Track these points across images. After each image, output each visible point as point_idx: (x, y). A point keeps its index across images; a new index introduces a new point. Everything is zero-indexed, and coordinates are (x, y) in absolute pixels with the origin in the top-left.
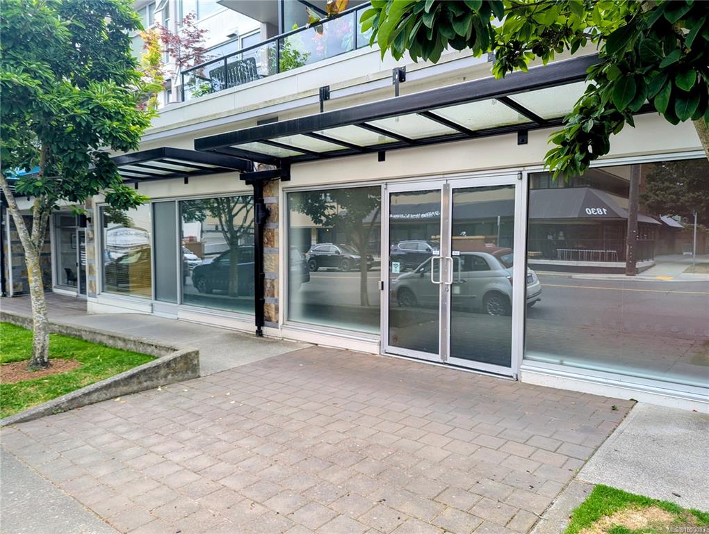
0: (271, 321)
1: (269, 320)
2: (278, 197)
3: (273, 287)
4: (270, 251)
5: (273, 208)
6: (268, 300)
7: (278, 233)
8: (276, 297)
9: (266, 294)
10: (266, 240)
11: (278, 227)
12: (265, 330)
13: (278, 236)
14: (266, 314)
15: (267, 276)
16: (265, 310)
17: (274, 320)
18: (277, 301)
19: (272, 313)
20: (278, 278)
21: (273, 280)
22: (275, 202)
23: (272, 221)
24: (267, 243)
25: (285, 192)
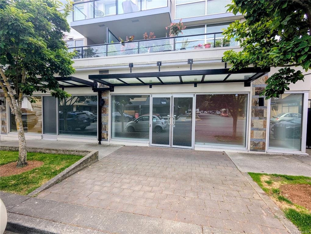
0: (104, 139)
1: (104, 138)
2: (108, 97)
3: (106, 127)
4: (104, 115)
5: (106, 101)
6: (103, 132)
7: (108, 109)
8: (107, 130)
9: (102, 130)
10: (102, 111)
11: (108, 107)
12: (102, 142)
13: (108, 110)
14: (102, 137)
15: (103, 124)
16: (102, 135)
17: (106, 138)
18: (107, 132)
19: (105, 136)
20: (108, 124)
21: (106, 125)
22: (107, 98)
23: (105, 105)
24: (103, 112)
25: (111, 95)
